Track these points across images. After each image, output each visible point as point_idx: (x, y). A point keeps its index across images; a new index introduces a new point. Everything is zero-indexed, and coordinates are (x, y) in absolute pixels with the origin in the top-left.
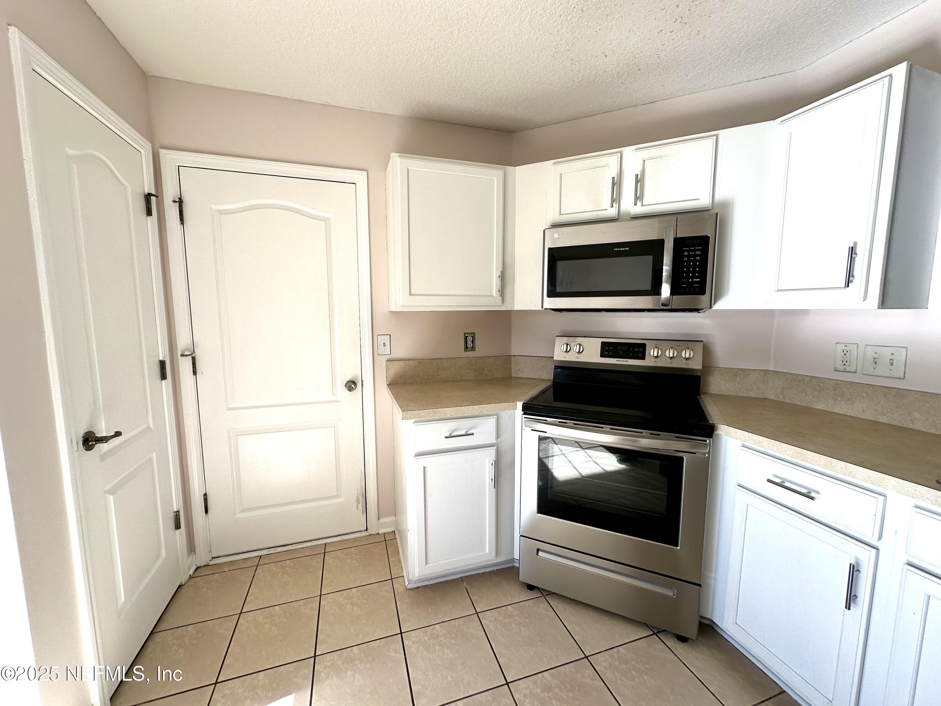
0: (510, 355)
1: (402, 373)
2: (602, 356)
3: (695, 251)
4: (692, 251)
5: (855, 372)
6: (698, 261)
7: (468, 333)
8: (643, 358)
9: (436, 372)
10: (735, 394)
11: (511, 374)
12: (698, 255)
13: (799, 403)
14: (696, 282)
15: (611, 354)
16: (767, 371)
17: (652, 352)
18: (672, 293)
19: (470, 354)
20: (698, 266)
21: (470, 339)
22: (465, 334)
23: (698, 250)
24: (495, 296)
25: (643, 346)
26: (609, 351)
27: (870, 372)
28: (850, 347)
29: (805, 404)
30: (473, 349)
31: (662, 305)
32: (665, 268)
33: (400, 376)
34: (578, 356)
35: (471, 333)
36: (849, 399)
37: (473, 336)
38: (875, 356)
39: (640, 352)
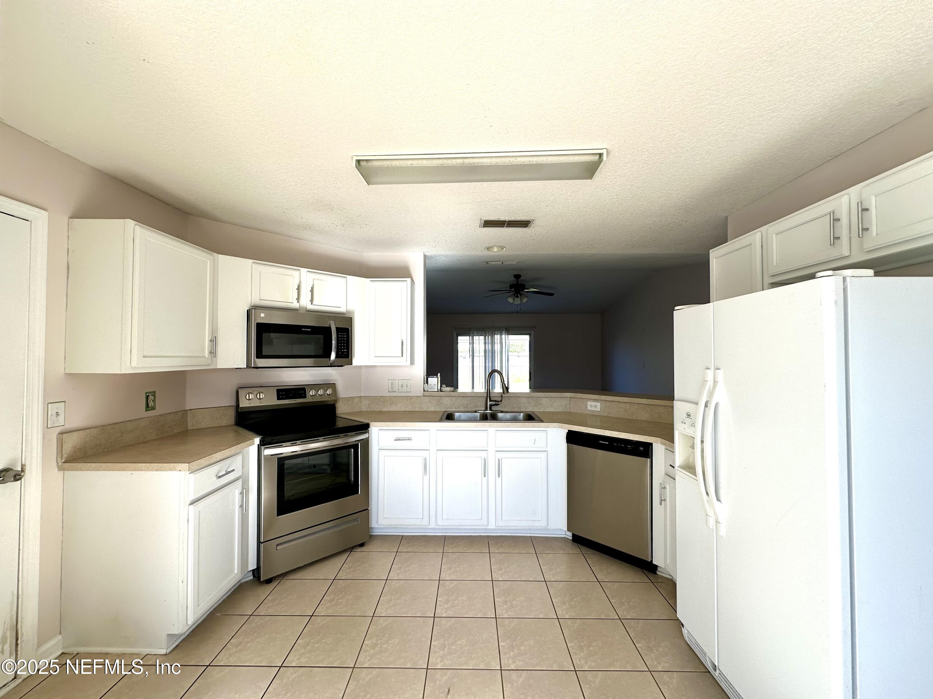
0: (186, 410)
1: (82, 445)
2: (279, 398)
3: (344, 335)
4: (343, 335)
5: (396, 392)
6: (345, 340)
7: (149, 392)
8: (305, 397)
9: (120, 437)
10: (349, 412)
11: (187, 427)
12: (345, 338)
13: (377, 410)
14: (345, 352)
15: (284, 397)
16: (361, 397)
17: (312, 393)
18: (337, 357)
19: (151, 413)
20: (345, 343)
21: (151, 398)
22: (146, 393)
23: (345, 335)
24: (207, 356)
25: (304, 389)
26: (282, 395)
27: (401, 391)
28: (393, 381)
29: (379, 410)
30: (153, 408)
31: (330, 364)
32: (333, 342)
33: (79, 448)
34: (260, 401)
35: (152, 392)
36: (395, 404)
37: (154, 394)
38: (402, 384)
39: (302, 393)
